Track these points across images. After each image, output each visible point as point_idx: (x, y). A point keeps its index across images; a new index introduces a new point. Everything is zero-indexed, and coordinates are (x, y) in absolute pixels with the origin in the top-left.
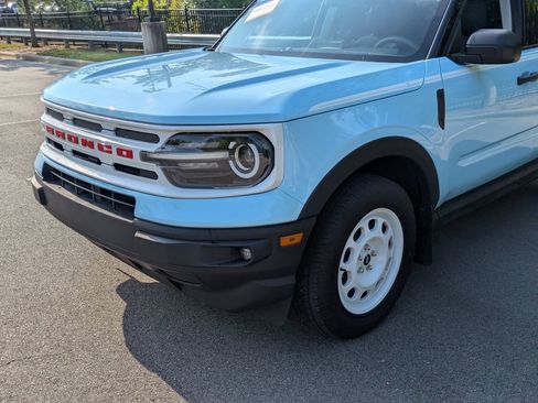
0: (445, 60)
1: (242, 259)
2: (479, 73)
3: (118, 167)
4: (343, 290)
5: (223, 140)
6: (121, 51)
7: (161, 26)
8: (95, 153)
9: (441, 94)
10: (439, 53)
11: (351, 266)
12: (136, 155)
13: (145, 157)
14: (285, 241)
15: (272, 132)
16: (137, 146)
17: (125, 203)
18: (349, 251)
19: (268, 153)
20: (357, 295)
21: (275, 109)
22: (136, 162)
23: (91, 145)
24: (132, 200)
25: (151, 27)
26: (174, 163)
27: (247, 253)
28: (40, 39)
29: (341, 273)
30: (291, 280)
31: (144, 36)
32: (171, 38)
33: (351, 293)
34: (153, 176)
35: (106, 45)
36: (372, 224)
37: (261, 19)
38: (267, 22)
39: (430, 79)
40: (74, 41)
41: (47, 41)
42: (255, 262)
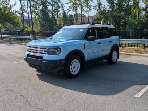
0: (85, 40)
1: (57, 64)
2: (90, 42)
3: (40, 53)
4: (71, 71)
5: (55, 49)
6: (24, 40)
7: (35, 35)
8: (37, 51)
9: (84, 44)
10: (84, 39)
11: (72, 67)
12: (43, 51)
13: (44, 51)
14: (63, 62)
15: (61, 48)
16: (43, 50)
17: (41, 58)
18: (72, 65)
19: (61, 51)
20: (73, 72)
21: (61, 45)
22: (43, 52)
23: (36, 50)
24: (42, 57)
25: (33, 35)
26: (48, 52)
27: (58, 63)
28: (3, 38)
29: (70, 68)
30: (64, 67)
31: (31, 37)
32: (37, 37)
33: (72, 71)
34: (45, 54)
35: (20, 39)
36: (75, 62)
37: (59, 34)
38: (60, 34)
39: (83, 42)
40: (12, 38)
41: (4, 38)
42: (59, 64)
